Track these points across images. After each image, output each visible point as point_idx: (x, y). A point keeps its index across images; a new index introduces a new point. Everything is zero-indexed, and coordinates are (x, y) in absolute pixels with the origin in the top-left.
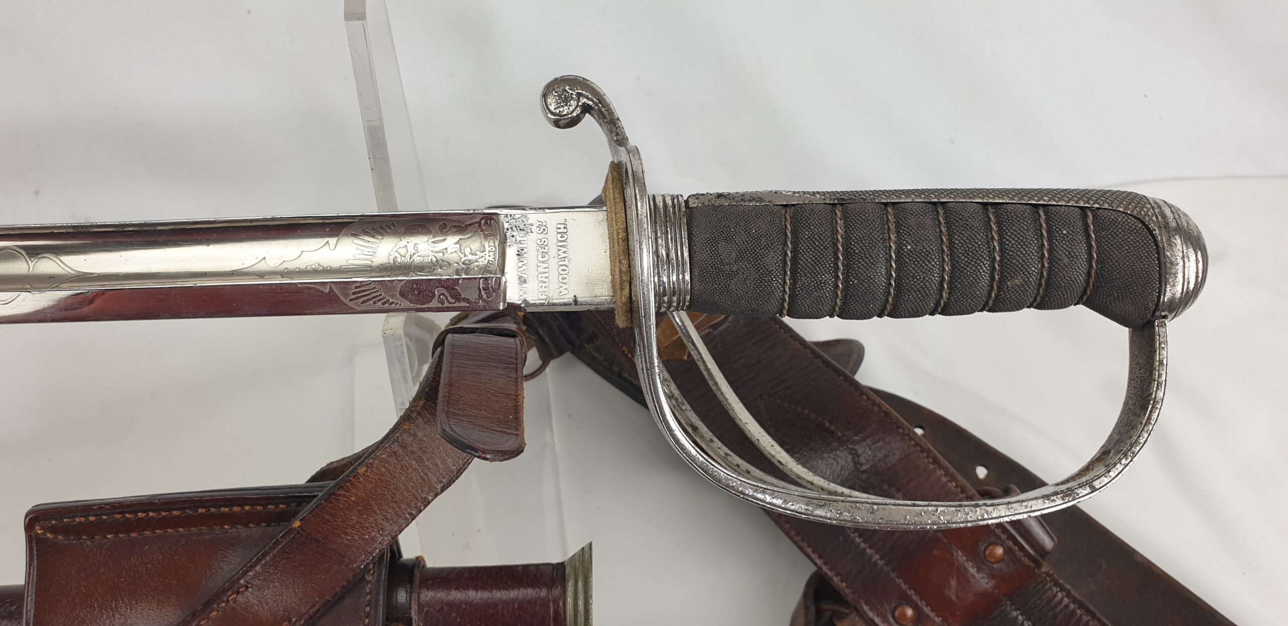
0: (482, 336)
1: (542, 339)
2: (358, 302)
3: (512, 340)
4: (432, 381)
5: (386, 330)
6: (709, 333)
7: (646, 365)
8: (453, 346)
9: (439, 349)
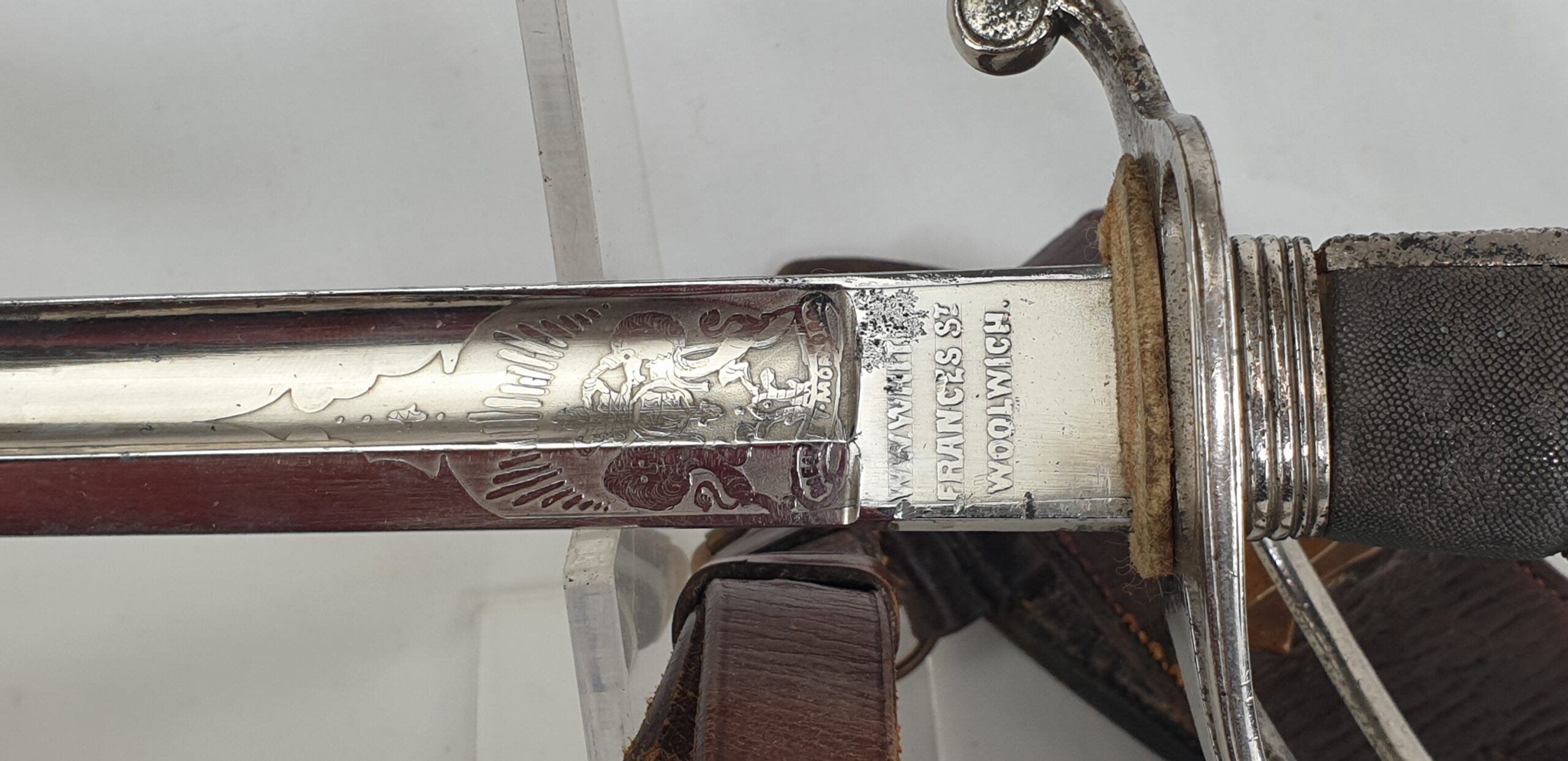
0: (793, 586)
1: (919, 585)
2: (508, 501)
3: (864, 598)
4: (676, 700)
5: (572, 572)
6: (1348, 585)
7: (1219, 682)
8: (727, 612)
9: (692, 618)
